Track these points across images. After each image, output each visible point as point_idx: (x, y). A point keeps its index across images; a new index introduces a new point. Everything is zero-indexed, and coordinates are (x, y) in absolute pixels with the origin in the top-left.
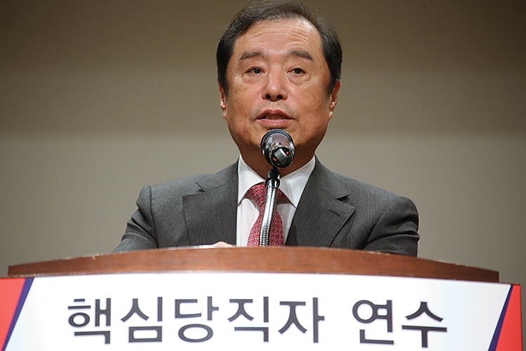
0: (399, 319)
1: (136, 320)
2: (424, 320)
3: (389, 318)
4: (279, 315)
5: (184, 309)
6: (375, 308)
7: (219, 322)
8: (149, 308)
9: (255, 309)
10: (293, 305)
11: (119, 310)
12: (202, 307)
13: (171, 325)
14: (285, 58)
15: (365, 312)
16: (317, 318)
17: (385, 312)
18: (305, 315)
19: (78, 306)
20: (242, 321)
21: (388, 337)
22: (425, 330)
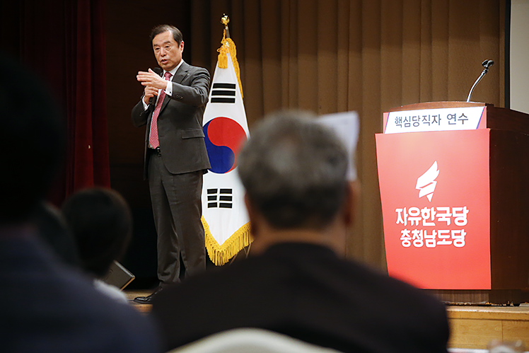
0: (457, 118)
1: (406, 122)
2: (463, 118)
3: (455, 118)
4: (432, 119)
5: (415, 119)
6: (452, 116)
7: (420, 122)
8: (408, 119)
9: (427, 118)
10: (435, 117)
11: (403, 120)
12: (417, 118)
13: (412, 122)
14: (163, 45)
15: (450, 117)
16: (440, 119)
17: (454, 116)
18: (437, 119)
19: (396, 119)
20: (425, 121)
21: (454, 122)
22: (463, 120)
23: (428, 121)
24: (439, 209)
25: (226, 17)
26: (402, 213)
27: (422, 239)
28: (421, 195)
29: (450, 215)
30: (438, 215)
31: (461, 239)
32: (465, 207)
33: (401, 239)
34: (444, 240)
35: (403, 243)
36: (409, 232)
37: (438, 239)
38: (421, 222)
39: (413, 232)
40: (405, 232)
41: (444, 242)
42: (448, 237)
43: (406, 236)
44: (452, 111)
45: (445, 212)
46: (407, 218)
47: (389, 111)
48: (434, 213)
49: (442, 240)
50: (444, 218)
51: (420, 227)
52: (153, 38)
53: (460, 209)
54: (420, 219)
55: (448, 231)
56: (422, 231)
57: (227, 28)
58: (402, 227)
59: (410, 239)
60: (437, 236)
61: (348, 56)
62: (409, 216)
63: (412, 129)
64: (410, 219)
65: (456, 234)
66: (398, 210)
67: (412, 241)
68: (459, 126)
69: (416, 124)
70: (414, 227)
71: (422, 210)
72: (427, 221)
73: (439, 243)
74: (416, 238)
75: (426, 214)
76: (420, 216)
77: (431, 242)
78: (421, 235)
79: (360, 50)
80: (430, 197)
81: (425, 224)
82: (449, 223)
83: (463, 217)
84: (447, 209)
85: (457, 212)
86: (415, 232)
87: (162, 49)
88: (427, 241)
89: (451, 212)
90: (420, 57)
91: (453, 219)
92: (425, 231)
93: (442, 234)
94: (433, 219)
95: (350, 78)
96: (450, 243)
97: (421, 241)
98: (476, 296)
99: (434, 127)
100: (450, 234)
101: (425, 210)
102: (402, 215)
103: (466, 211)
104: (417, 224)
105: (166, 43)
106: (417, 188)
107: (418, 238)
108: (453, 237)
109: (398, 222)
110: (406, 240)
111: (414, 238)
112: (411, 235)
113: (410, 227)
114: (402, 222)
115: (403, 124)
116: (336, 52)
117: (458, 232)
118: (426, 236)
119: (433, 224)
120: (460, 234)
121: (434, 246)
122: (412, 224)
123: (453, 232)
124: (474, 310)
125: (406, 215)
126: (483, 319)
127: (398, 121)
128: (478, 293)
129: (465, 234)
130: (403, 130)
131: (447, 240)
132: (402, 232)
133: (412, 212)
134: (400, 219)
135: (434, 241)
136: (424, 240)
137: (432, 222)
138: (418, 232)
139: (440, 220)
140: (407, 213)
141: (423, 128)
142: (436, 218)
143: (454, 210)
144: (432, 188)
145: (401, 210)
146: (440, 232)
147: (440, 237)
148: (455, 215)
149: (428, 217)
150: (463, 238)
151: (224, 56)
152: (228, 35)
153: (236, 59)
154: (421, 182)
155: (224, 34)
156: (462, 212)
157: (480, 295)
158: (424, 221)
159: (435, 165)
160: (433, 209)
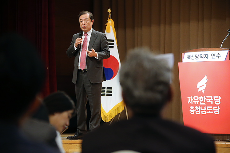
0: (216, 55)
1: (192, 57)
2: (219, 55)
3: (215, 55)
4: (204, 56)
5: (196, 56)
6: (213, 54)
7: (199, 57)
8: (193, 56)
9: (202, 55)
10: (205, 55)
12: (197, 56)
14: (84, 20)
16: (208, 56)
17: (214, 55)
18: (207, 56)
19: (188, 56)
20: (201, 57)
21: (215, 57)
22: (219, 56)
23: (202, 57)
24: (207, 97)
25: (110, 9)
26: (190, 99)
27: (200, 110)
28: (199, 90)
29: (213, 100)
30: (207, 100)
31: (218, 110)
32: (219, 96)
33: (190, 110)
34: (210, 111)
35: (191, 112)
36: (194, 107)
37: (207, 111)
38: (199, 103)
39: (195, 107)
40: (192, 107)
41: (210, 112)
42: (212, 110)
43: (192, 109)
44: (214, 52)
45: (210, 98)
46: (193, 101)
47: (184, 52)
48: (205, 99)
49: (209, 111)
50: (210, 101)
51: (199, 105)
52: (80, 16)
53: (217, 97)
54: (199, 101)
55: (211, 107)
56: (199, 107)
57: (110, 14)
58: (190, 105)
59: (194, 110)
60: (206, 109)
61: (165, 27)
62: (194, 100)
63: (195, 60)
64: (194, 101)
65: (215, 109)
66: (188, 97)
67: (195, 111)
68: (217, 59)
69: (197, 58)
70: (196, 105)
71: (200, 97)
72: (202, 102)
73: (207, 112)
74: (197, 110)
75: (201, 99)
76: (199, 100)
77: (204, 112)
78: (199, 109)
79: (170, 24)
80: (203, 91)
81: (201, 104)
82: (212, 103)
83: (219, 100)
84: (211, 97)
85: (216, 98)
86: (197, 107)
87: (83, 21)
88: (202, 112)
89: (213, 98)
90: (198, 28)
91: (214, 101)
92: (201, 107)
93: (209, 108)
94: (205, 101)
95: (166, 37)
96: (212, 112)
97: (199, 112)
98: (225, 136)
99: (205, 60)
100: (212, 108)
101: (201, 97)
102: (191, 100)
103: (220, 98)
104: (197, 104)
105: (86, 19)
106: (197, 87)
107: (198, 110)
108: (214, 110)
109: (188, 103)
110: (192, 111)
111: (196, 110)
112: (195, 109)
113: (194, 105)
114: (191, 103)
115: (191, 58)
116: (160, 25)
117: (216, 107)
118: (201, 109)
119: (205, 104)
120: (217, 108)
121: (205, 113)
122: (195, 104)
123: (214, 107)
124: (224, 143)
125: (192, 100)
126: (228, 147)
127: (189, 57)
128: (226, 135)
129: (220, 108)
130: (191, 61)
131: (211, 111)
132: (190, 107)
133: (195, 98)
134: (189, 101)
135: (205, 112)
136: (201, 111)
137: (204, 103)
138: (198, 107)
139: (208, 102)
140: (193, 99)
141: (200, 60)
142: (206, 101)
143: (215, 97)
144: (204, 87)
145: (190, 97)
146: (208, 107)
147: (208, 109)
148: (215, 100)
149: (202, 100)
150: (219, 110)
151: (109, 27)
152: (111, 17)
153: (114, 28)
154: (199, 84)
155: (109, 17)
156: (218, 98)
157: (226, 136)
158: (201, 102)
159: (206, 77)
160: (205, 97)
